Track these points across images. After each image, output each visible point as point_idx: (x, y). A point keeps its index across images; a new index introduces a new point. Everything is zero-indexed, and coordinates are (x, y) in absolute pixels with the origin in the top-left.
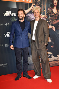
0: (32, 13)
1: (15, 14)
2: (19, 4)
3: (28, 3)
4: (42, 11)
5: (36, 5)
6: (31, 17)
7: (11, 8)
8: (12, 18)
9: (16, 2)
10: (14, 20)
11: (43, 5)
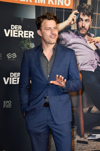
0: (71, 32)
1: (30, 32)
2: (42, 9)
3: (62, 9)
4: (96, 27)
5: (82, 13)
6: (68, 39)
7: (22, 19)
8: (23, 42)
9: (36, 6)
10: (28, 46)
11: (97, 14)
